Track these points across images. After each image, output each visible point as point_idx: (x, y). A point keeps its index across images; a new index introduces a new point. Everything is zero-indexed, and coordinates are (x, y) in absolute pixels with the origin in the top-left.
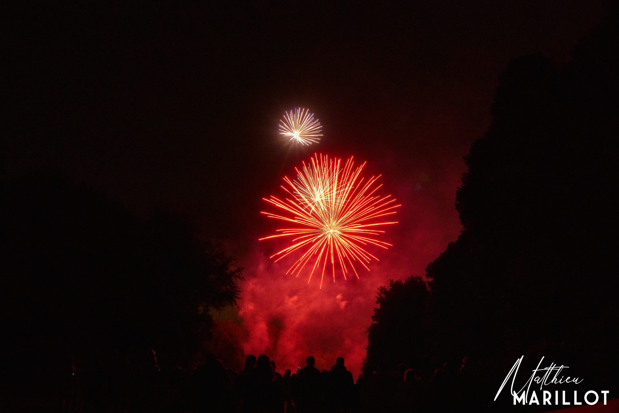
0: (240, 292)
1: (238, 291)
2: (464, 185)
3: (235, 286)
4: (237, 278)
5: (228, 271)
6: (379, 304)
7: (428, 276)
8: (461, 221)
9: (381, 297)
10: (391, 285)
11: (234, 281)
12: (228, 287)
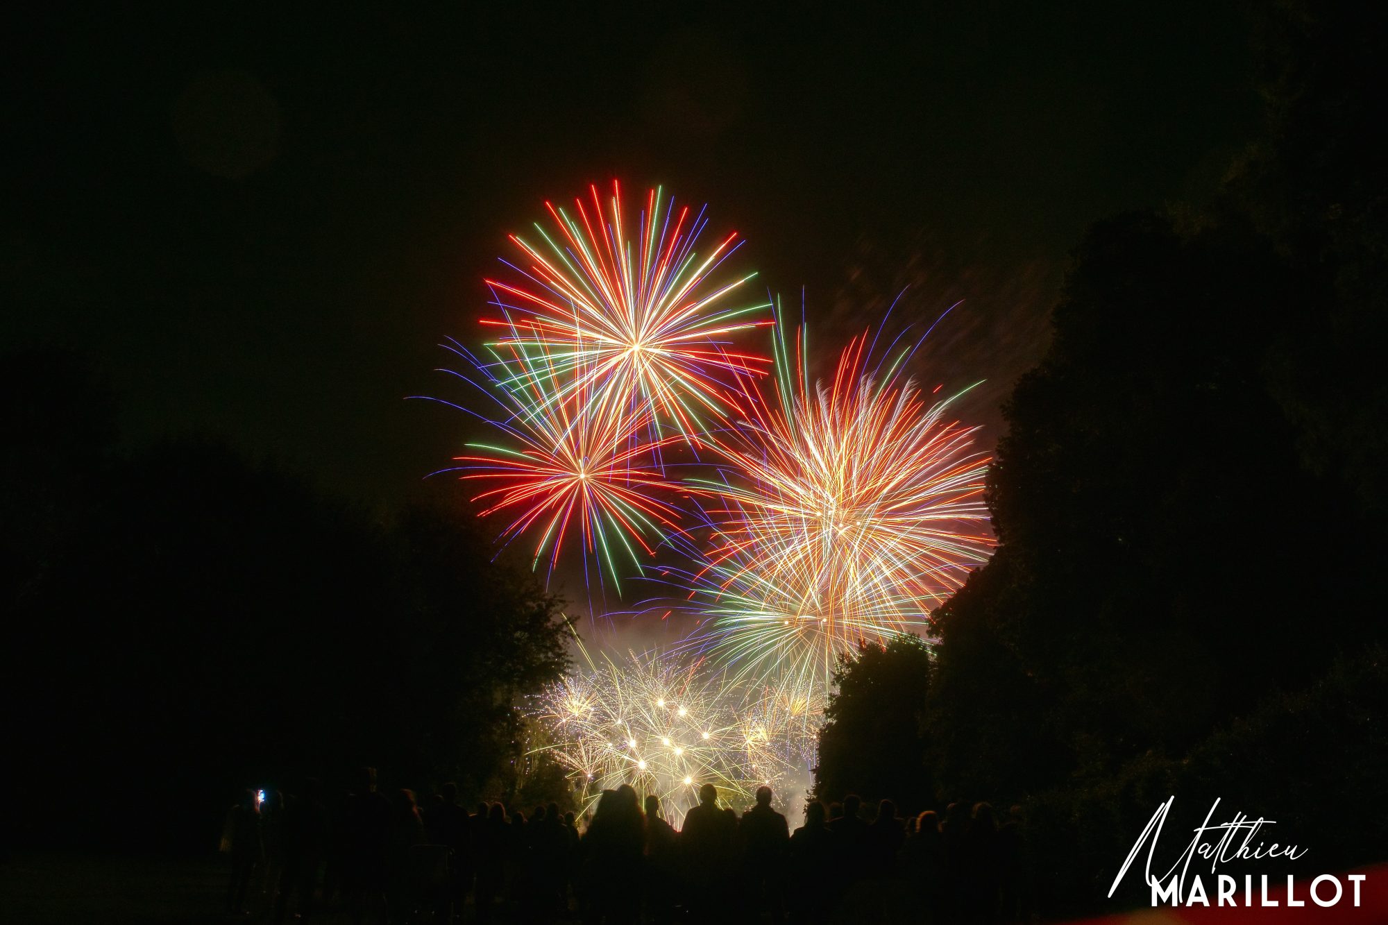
0: (572, 662)
1: (568, 662)
2: (1001, 460)
3: (563, 651)
4: (566, 638)
5: (549, 624)
6: (838, 687)
7: (931, 633)
8: (994, 527)
9: (842, 673)
10: (861, 650)
11: (561, 642)
12: (550, 654)
